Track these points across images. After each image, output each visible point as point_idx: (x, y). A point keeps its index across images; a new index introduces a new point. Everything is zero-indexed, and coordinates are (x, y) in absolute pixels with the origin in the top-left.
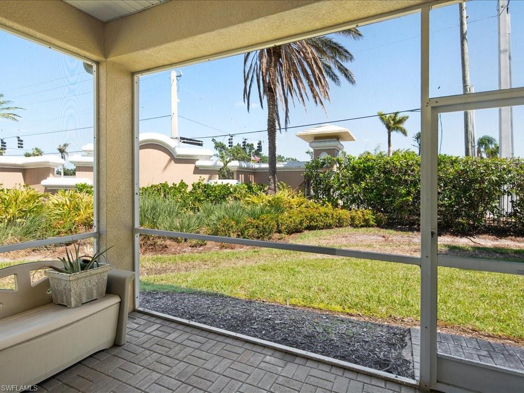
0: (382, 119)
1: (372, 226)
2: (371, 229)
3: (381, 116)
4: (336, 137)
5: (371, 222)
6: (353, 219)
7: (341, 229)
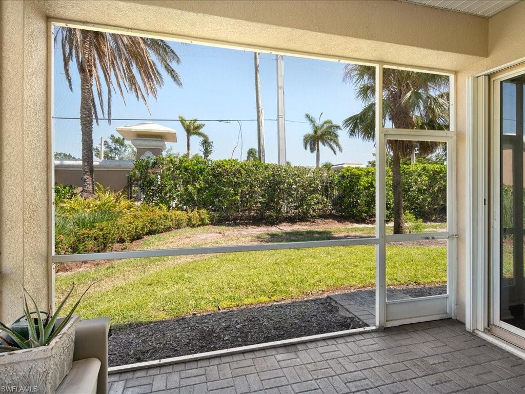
0: (183, 124)
1: (207, 224)
2: (207, 227)
3: (182, 121)
4: (160, 137)
5: (207, 221)
6: (189, 219)
7: (180, 230)
